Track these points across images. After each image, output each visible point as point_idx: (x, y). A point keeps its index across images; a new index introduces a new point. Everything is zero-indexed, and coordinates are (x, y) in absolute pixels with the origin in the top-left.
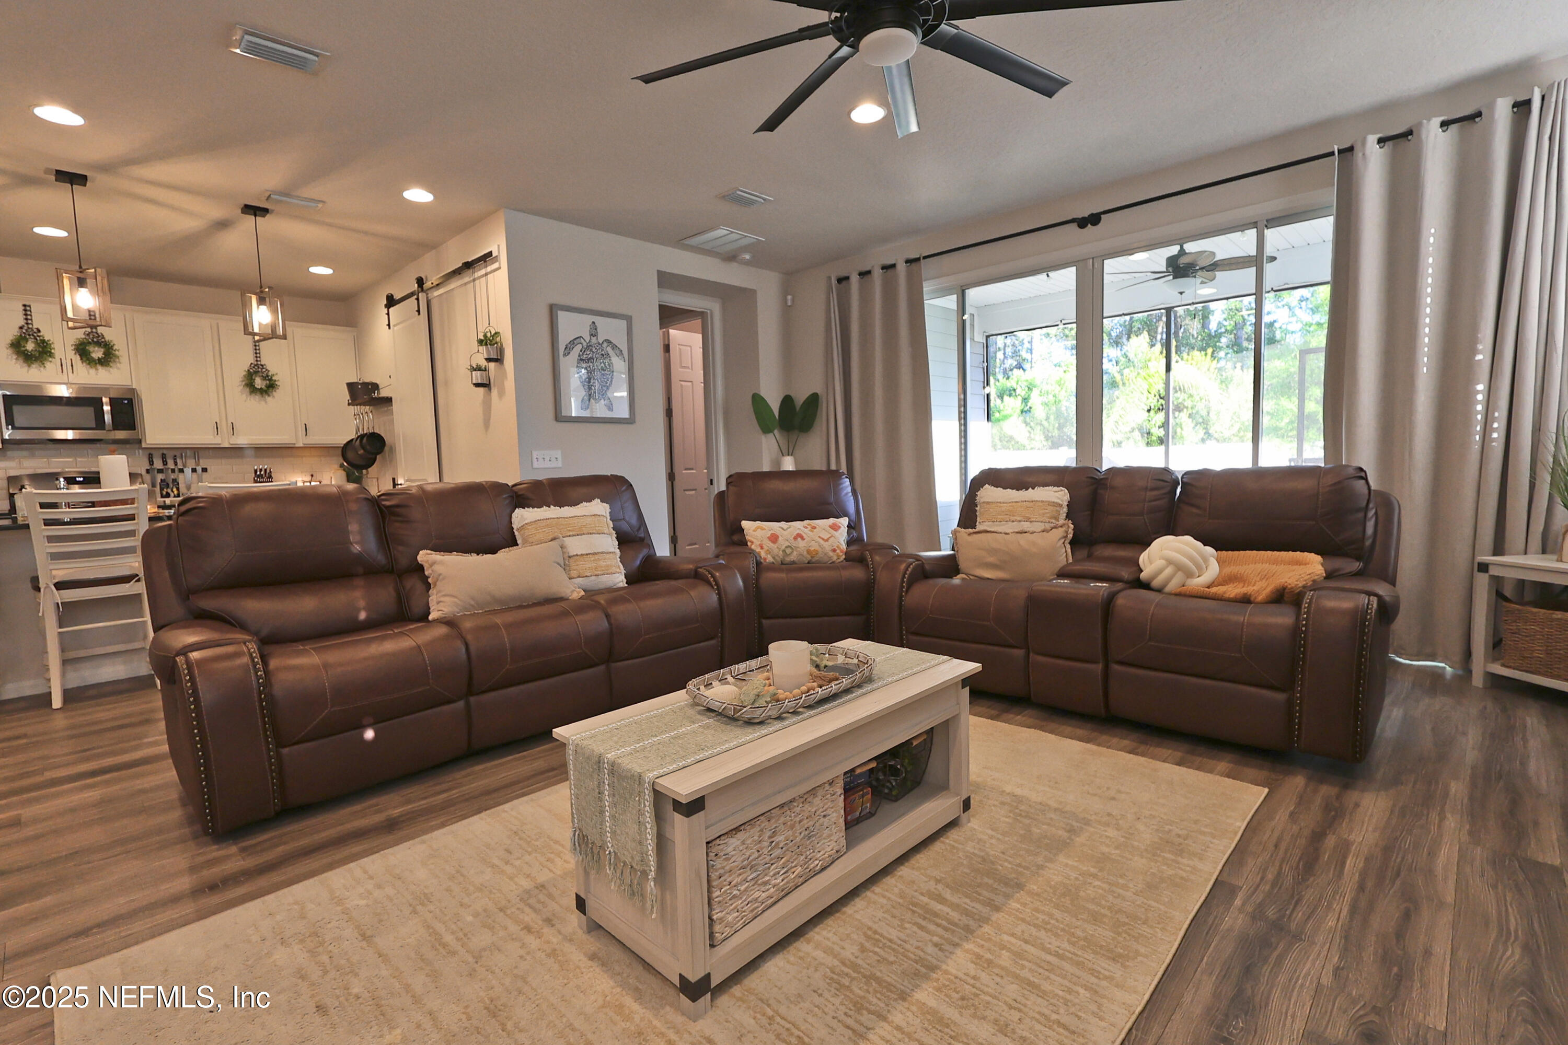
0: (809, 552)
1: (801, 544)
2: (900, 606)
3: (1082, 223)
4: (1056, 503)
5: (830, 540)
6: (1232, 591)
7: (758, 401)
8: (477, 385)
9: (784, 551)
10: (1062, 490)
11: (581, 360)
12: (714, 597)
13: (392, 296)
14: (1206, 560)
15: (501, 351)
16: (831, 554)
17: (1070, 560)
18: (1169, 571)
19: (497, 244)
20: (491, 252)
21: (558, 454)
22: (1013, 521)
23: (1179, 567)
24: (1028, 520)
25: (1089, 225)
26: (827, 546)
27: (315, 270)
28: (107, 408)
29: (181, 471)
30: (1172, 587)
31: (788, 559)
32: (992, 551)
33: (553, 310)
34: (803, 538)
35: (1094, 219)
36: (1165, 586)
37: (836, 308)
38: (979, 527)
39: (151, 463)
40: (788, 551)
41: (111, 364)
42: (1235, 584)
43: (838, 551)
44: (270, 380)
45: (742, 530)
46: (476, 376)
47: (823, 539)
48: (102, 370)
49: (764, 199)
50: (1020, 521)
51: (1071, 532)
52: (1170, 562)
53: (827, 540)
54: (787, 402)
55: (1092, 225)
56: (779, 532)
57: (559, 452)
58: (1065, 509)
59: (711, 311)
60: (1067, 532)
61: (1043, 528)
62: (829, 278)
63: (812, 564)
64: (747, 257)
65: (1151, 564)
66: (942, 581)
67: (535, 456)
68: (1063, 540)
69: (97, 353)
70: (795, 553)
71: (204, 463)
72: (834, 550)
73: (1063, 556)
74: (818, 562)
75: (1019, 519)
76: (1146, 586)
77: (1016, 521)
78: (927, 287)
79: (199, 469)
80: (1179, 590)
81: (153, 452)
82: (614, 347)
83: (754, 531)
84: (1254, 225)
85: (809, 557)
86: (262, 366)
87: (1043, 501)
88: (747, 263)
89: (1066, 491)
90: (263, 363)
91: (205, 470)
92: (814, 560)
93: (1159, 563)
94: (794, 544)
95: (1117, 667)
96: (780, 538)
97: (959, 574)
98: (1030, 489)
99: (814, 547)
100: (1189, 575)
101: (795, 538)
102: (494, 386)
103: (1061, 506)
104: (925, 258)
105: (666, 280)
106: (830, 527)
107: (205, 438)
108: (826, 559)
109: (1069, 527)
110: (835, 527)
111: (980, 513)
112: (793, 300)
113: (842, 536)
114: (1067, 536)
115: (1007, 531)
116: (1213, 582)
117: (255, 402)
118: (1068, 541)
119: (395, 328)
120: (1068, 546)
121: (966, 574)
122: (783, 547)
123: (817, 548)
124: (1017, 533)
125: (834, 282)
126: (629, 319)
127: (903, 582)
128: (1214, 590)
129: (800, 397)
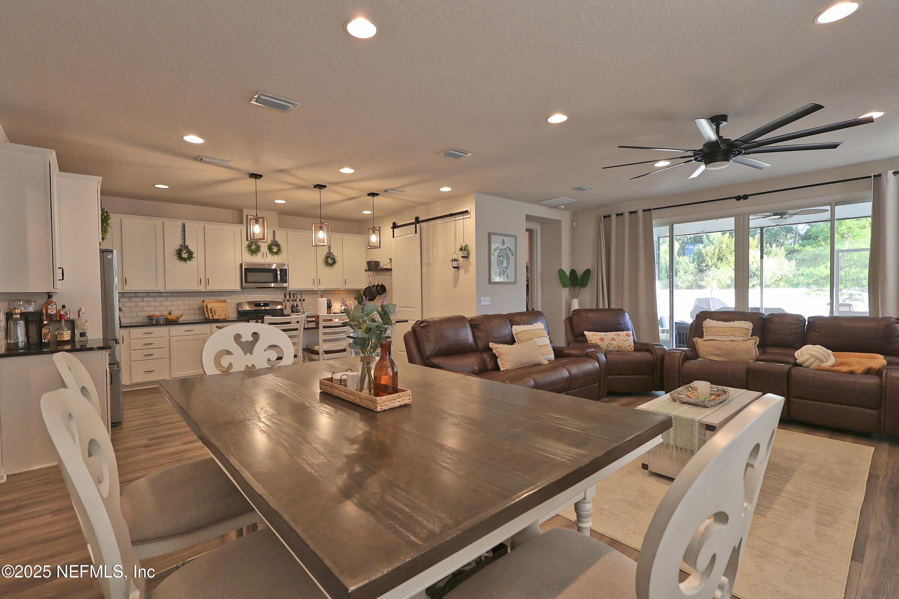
0: (618, 346)
1: (614, 342)
2: (679, 371)
3: (738, 198)
4: (747, 328)
5: (627, 341)
6: (845, 369)
7: (561, 272)
8: (454, 268)
9: (607, 346)
10: (749, 323)
11: (499, 256)
12: (597, 364)
13: (395, 223)
14: (829, 356)
15: (468, 253)
16: (628, 347)
17: (758, 355)
18: (812, 359)
19: (471, 207)
20: (468, 211)
21: (489, 298)
22: (725, 336)
23: (817, 358)
24: (733, 335)
25: (742, 199)
26: (626, 344)
27: (365, 212)
28: (279, 273)
29: (296, 300)
30: (814, 366)
31: (608, 349)
32: (719, 349)
33: (489, 235)
34: (615, 340)
35: (745, 197)
36: (810, 365)
37: (603, 230)
38: (705, 338)
39: (285, 297)
40: (609, 345)
41: (279, 254)
42: (845, 366)
43: (631, 346)
44: (334, 260)
45: (584, 335)
46: (455, 264)
47: (624, 341)
48: (276, 256)
49: (591, 189)
50: (729, 336)
51: (758, 341)
52: (812, 356)
53: (626, 341)
54: (573, 272)
55: (743, 199)
56: (604, 337)
57: (490, 298)
58: (751, 331)
59: (536, 229)
60: (756, 342)
61: (744, 339)
62: (600, 216)
63: (619, 352)
64: (563, 207)
65: (802, 357)
66: (694, 361)
67: (481, 300)
68: (754, 345)
69: (275, 249)
70: (612, 347)
71: (304, 297)
72: (629, 346)
73: (755, 352)
74: (622, 351)
75: (728, 335)
76: (800, 365)
77: (727, 335)
78: (654, 222)
79: (302, 299)
80: (817, 368)
81: (291, 292)
82: (510, 250)
83: (592, 336)
84: (830, 204)
85: (618, 349)
86: (331, 253)
87: (740, 328)
88: (563, 209)
89: (751, 323)
90: (331, 252)
91: (304, 300)
92: (620, 350)
93: (806, 357)
94: (611, 342)
95: (793, 399)
96: (605, 340)
97: (698, 358)
98: (732, 322)
99: (620, 344)
100: (822, 361)
101: (612, 340)
102: (462, 267)
103: (749, 330)
104: (653, 209)
105: (529, 218)
106: (626, 335)
107: (309, 286)
108: (625, 350)
109: (757, 339)
110: (628, 335)
111: (706, 332)
112: (576, 225)
113: (631, 339)
114: (756, 343)
115: (724, 340)
116: (833, 365)
117: (327, 270)
118: (756, 345)
119: (397, 238)
120: (756, 348)
121: (703, 358)
122: (607, 344)
123: (622, 344)
124: (730, 341)
125: (602, 218)
126: (515, 237)
127: (680, 361)
128: (835, 368)
129: (580, 272)
